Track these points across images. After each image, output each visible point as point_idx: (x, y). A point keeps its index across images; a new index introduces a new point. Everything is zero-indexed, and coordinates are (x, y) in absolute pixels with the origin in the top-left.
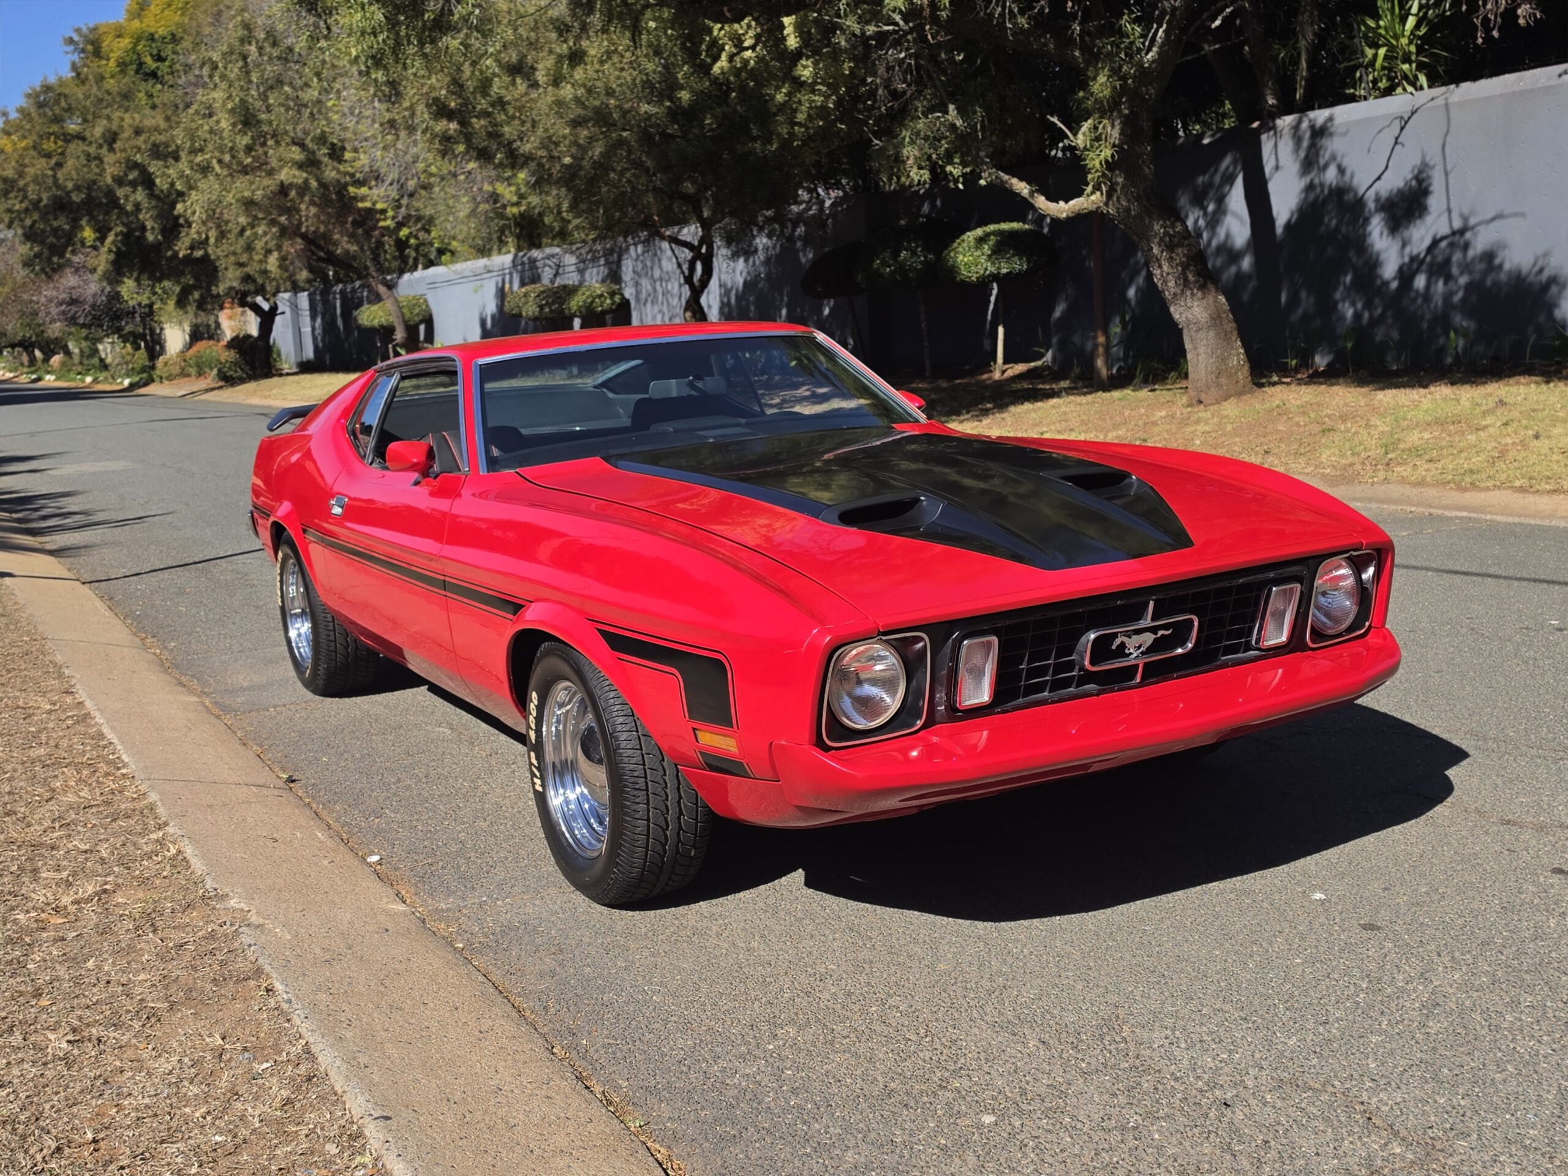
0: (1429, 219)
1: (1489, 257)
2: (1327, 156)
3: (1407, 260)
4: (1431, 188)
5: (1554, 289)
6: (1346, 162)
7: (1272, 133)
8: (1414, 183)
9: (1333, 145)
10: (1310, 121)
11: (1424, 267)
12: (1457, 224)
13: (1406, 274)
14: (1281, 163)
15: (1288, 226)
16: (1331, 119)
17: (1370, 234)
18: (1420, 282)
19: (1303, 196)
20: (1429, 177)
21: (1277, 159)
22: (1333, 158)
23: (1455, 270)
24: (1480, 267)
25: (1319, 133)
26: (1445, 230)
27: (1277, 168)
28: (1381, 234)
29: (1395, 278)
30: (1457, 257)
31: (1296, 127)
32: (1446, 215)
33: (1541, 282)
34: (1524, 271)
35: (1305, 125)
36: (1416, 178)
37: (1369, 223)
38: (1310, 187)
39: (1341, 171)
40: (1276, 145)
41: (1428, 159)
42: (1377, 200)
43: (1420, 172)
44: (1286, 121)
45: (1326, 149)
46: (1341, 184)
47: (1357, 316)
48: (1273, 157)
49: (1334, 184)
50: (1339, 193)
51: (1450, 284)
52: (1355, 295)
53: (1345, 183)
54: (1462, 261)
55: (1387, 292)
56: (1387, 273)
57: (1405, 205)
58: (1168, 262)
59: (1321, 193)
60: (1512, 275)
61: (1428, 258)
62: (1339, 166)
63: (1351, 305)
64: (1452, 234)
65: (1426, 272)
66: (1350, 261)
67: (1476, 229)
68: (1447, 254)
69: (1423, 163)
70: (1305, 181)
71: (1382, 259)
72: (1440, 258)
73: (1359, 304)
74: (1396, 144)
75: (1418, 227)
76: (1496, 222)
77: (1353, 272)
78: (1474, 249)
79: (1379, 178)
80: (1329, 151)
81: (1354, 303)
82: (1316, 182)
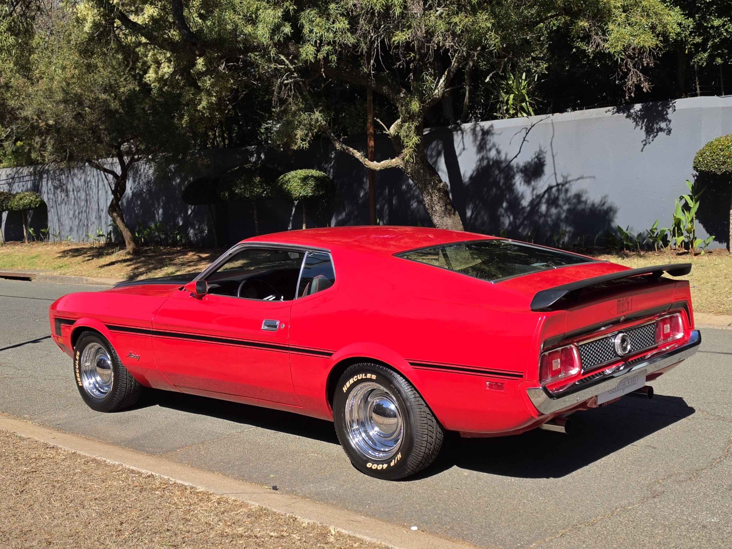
0: (545, 178)
1: (578, 196)
2: (491, 145)
3: (534, 197)
4: (545, 163)
5: (611, 214)
6: (501, 148)
7: (459, 132)
8: (536, 160)
9: (492, 140)
10: (481, 127)
11: (544, 200)
12: (560, 180)
13: (535, 204)
14: (466, 147)
15: (471, 178)
16: (492, 126)
17: (515, 184)
18: (543, 208)
19: (478, 163)
20: (544, 157)
21: (464, 145)
22: (494, 145)
23: (561, 202)
24: (574, 201)
25: (486, 133)
26: (554, 184)
27: (464, 149)
28: (520, 184)
29: (528, 206)
30: (562, 196)
31: (474, 130)
32: (554, 175)
33: (604, 210)
34: (596, 206)
35: (478, 128)
36: (537, 157)
37: (514, 178)
38: (482, 160)
39: (499, 152)
40: (463, 138)
41: (542, 149)
42: (518, 167)
43: (539, 155)
44: (467, 126)
45: (490, 141)
46: (498, 159)
47: (510, 224)
48: (461, 144)
49: (495, 158)
50: (497, 163)
51: (559, 209)
52: (509, 214)
53: (500, 158)
54: (564, 198)
55: (524, 212)
56: (525, 203)
57: (532, 170)
58: (433, 195)
59: (488, 162)
60: (590, 206)
61: (546, 196)
62: (497, 150)
63: (507, 218)
64: (558, 185)
65: (545, 203)
66: (505, 196)
67: (571, 183)
68: (556, 194)
69: (541, 151)
70: (479, 156)
71: (524, 195)
72: (552, 196)
73: (511, 218)
74: (524, 140)
75: (540, 181)
76: (580, 180)
77: (507, 202)
78: (571, 192)
79: (516, 157)
80: (492, 142)
81: (509, 217)
82: (485, 157)
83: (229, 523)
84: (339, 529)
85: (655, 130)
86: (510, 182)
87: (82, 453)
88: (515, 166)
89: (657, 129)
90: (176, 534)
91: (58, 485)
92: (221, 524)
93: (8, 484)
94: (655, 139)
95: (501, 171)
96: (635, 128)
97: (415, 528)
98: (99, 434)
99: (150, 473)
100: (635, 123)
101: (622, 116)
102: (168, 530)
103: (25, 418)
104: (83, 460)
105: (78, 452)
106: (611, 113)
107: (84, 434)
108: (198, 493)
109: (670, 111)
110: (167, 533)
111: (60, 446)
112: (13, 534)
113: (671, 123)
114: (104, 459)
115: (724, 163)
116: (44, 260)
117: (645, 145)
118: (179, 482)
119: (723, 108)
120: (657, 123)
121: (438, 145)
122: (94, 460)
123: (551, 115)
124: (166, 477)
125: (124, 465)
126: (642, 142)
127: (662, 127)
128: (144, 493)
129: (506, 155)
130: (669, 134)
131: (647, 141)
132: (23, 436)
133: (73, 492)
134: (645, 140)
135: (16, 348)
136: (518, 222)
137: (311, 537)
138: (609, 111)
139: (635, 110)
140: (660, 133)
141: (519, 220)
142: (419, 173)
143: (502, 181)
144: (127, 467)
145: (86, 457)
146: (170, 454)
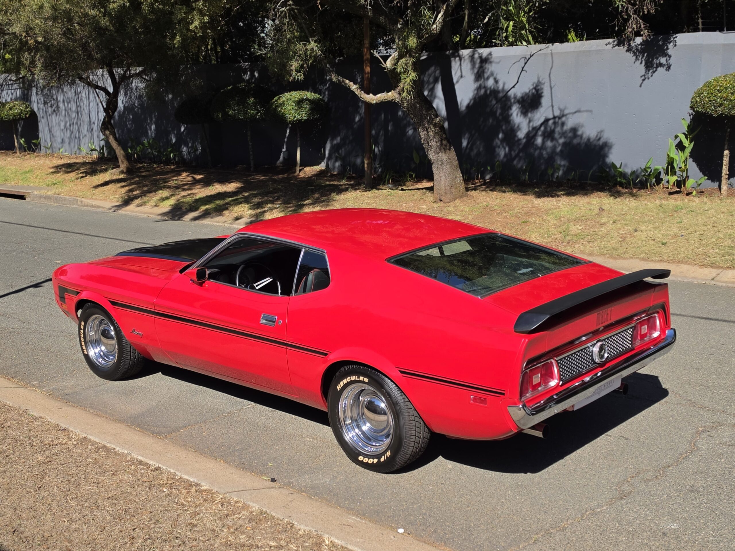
0: (542, 110)
1: (574, 130)
2: (489, 73)
3: (531, 129)
4: (543, 94)
5: (606, 149)
6: (498, 77)
7: (457, 59)
8: (534, 91)
9: (491, 68)
10: (479, 54)
11: (540, 133)
12: (557, 113)
13: (531, 136)
14: (464, 74)
15: (468, 107)
16: (490, 54)
17: (511, 115)
18: (539, 140)
19: (476, 92)
20: (542, 89)
21: (461, 72)
22: (492, 74)
23: (557, 136)
24: (570, 135)
25: (484, 61)
26: (551, 116)
27: (462, 76)
28: (517, 115)
29: (524, 138)
30: (558, 129)
31: (472, 57)
32: (551, 108)
33: (599, 145)
34: (591, 140)
35: (476, 56)
36: (535, 88)
37: (511, 109)
38: (479, 88)
39: (496, 81)
40: (460, 65)
41: (541, 80)
42: (515, 98)
43: (537, 86)
44: (465, 53)
45: (488, 69)
46: (496, 88)
47: (506, 155)
48: (459, 71)
49: (492, 88)
50: (495, 92)
51: (554, 142)
52: (505, 145)
53: (498, 87)
54: (560, 131)
55: (520, 144)
56: (521, 134)
57: (529, 101)
58: (429, 130)
59: (486, 91)
60: (586, 140)
61: (542, 128)
62: (495, 79)
63: (503, 149)
64: (554, 118)
65: (541, 135)
66: (502, 127)
67: (568, 116)
68: (553, 127)
69: (539, 82)
70: (477, 85)
71: (520, 127)
72: (549, 129)
73: (507, 149)
74: (522, 70)
75: (537, 113)
76: (577, 114)
77: (503, 133)
78: (567, 126)
79: (514, 87)
80: (490, 70)
81: (505, 149)
82: (483, 85)
83: (232, 530)
84: (332, 539)
85: (655, 66)
86: (506, 113)
87: (92, 438)
88: (512, 96)
89: (657, 64)
90: (184, 543)
91: (73, 480)
92: (225, 530)
93: (26, 477)
94: (654, 75)
95: (498, 100)
96: (635, 62)
97: (401, 531)
98: (106, 407)
99: (157, 465)
100: (634, 57)
101: (622, 49)
102: (177, 537)
103: (34, 386)
104: (93, 447)
105: (89, 437)
106: (611, 46)
107: (91, 407)
108: (203, 491)
109: (671, 46)
110: (177, 541)
111: (70, 429)
112: (36, 539)
113: (671, 58)
114: (113, 446)
115: (721, 105)
116: (37, 176)
117: (644, 80)
118: (185, 477)
119: (724, 45)
120: (657, 58)
121: (435, 72)
122: (104, 447)
123: (551, 44)
124: (172, 471)
125: (132, 455)
126: (641, 77)
127: (661, 62)
128: (154, 491)
129: (504, 84)
130: (668, 70)
131: (646, 76)
132: (35, 414)
133: (87, 488)
134: (644, 75)
135: (18, 294)
136: (513, 154)
137: (307, 547)
138: (609, 43)
139: (636, 44)
140: (659, 69)
141: (515, 151)
142: (416, 107)
143: (499, 111)
144: (136, 456)
145: (96, 443)
146: (174, 434)
